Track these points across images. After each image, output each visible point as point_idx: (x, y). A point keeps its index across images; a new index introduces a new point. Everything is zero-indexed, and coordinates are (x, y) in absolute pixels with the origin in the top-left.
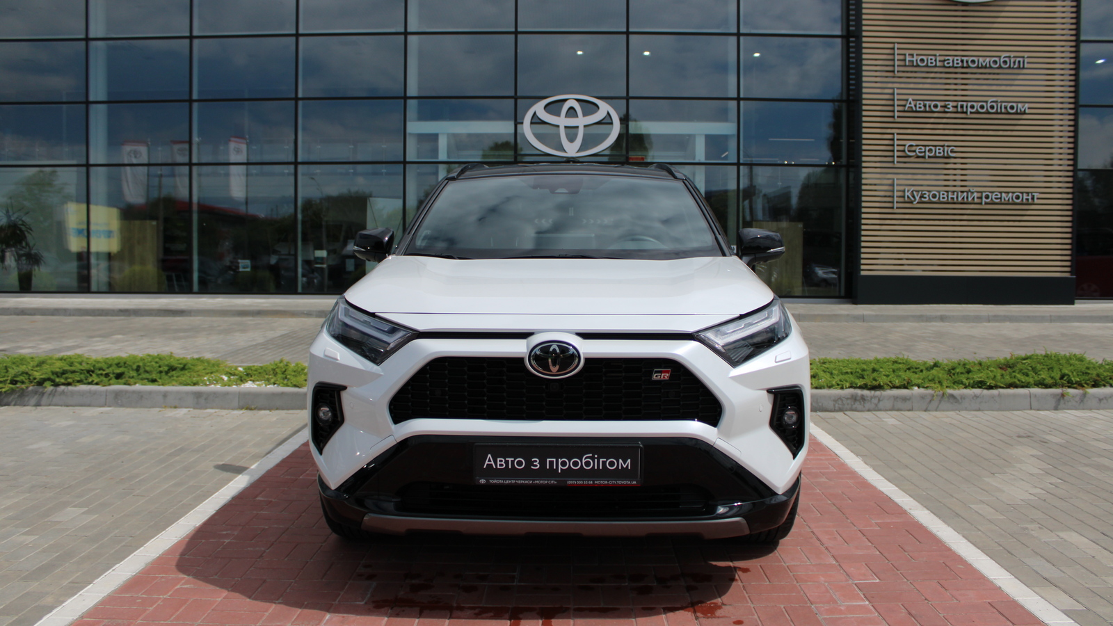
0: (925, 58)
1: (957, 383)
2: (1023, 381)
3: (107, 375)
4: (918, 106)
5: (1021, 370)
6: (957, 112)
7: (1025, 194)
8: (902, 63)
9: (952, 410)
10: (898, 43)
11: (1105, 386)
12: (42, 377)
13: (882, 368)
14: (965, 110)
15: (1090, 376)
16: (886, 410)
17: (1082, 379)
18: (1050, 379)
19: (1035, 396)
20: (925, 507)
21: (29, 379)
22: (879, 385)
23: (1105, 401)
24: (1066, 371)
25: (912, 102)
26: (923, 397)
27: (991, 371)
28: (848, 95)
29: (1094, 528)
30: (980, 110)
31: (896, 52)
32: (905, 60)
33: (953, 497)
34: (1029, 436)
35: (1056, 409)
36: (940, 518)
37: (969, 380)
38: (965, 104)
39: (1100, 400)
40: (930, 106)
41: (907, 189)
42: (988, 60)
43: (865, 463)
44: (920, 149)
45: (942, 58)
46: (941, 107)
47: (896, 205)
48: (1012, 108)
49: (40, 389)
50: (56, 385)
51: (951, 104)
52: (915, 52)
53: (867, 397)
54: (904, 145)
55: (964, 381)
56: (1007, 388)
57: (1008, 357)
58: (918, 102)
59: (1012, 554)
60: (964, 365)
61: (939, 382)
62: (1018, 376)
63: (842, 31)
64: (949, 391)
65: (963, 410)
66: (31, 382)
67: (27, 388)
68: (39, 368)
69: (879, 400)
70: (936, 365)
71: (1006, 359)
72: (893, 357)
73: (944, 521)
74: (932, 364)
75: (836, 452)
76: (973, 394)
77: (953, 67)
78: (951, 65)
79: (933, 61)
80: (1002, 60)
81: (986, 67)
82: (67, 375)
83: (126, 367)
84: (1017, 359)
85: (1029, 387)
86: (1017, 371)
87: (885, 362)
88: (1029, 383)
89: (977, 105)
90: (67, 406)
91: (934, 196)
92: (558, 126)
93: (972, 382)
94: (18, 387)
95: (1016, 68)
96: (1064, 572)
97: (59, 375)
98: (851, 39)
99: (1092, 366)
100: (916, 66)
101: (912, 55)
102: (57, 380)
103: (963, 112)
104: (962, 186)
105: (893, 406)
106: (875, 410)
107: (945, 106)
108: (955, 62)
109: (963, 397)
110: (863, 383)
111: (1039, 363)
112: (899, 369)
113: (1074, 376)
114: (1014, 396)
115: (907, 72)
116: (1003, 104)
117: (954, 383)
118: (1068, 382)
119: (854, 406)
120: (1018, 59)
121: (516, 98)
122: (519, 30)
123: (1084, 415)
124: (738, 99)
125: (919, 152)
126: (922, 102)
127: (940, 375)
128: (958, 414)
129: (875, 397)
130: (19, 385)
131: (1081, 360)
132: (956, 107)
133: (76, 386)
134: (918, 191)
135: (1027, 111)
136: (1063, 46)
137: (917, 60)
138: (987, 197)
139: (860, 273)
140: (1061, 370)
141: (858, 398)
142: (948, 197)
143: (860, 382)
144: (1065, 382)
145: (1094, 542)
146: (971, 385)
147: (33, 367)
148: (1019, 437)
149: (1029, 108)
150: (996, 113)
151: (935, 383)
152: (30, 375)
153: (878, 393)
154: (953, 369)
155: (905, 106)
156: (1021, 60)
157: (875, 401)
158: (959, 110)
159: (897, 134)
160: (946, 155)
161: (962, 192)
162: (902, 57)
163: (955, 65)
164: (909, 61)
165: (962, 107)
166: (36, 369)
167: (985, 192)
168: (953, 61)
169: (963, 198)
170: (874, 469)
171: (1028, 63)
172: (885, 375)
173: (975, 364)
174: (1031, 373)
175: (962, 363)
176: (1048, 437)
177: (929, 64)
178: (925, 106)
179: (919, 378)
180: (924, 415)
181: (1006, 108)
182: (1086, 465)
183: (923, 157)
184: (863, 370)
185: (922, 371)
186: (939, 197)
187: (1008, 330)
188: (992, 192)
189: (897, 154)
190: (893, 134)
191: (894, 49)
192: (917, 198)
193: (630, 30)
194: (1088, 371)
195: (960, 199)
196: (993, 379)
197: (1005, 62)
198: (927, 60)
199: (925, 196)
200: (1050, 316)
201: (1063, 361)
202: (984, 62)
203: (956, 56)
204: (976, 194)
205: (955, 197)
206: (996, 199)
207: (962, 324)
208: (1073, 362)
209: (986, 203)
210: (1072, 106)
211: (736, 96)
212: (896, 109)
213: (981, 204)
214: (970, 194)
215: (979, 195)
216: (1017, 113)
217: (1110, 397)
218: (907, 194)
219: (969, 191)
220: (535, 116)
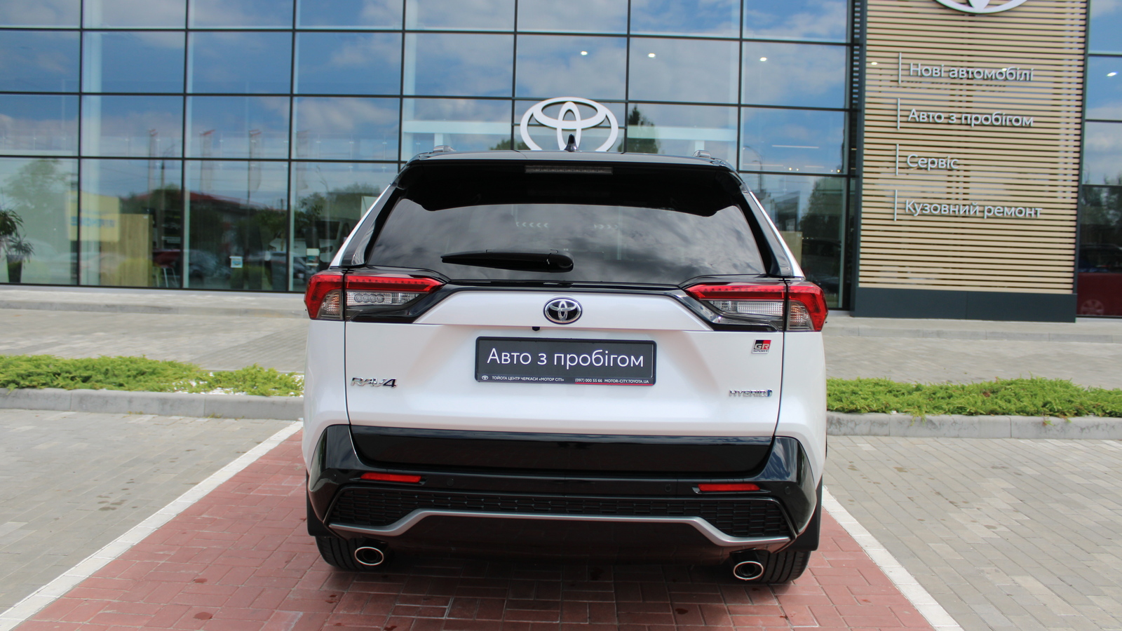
0: (930, 68)
1: (937, 408)
2: (1005, 408)
3: (73, 378)
4: (921, 117)
5: (1003, 397)
6: (961, 124)
7: (1028, 210)
8: (906, 73)
9: (930, 437)
10: (903, 52)
11: (1088, 415)
12: (8, 378)
13: (861, 390)
14: (969, 122)
15: (1073, 404)
16: (863, 435)
17: (1064, 408)
18: (1032, 406)
19: (1016, 424)
20: (882, 544)
22: (857, 408)
23: (1087, 431)
24: (1048, 398)
25: (915, 113)
26: (900, 422)
27: (973, 397)
28: (851, 104)
29: (1052, 573)
30: (985, 123)
31: (901, 61)
32: (909, 70)
33: (913, 533)
34: (1004, 467)
35: (1038, 438)
36: (895, 557)
37: (949, 406)
38: (969, 116)
39: (1082, 429)
40: (933, 117)
41: (908, 200)
42: (993, 71)
44: (922, 160)
45: (948, 69)
46: (945, 118)
47: (896, 217)
48: (1017, 121)
49: (4, 392)
50: (21, 387)
51: (955, 115)
52: (920, 62)
53: (843, 420)
54: (907, 157)
55: (945, 406)
56: (987, 414)
57: (994, 380)
58: (922, 113)
59: (962, 600)
60: (947, 389)
61: (919, 407)
62: (999, 402)
63: (847, 38)
64: (928, 416)
65: (941, 437)
68: (4, 370)
69: (856, 424)
70: (918, 389)
71: (990, 383)
72: (875, 380)
73: (899, 561)
74: (914, 387)
76: (952, 421)
77: (958, 78)
79: (938, 71)
80: (1008, 72)
81: (991, 79)
82: (32, 377)
83: (94, 370)
84: (1002, 384)
85: (1011, 415)
86: (999, 398)
87: (866, 385)
88: (1010, 410)
89: (981, 118)
91: (935, 210)
92: (556, 129)
93: (952, 408)
95: (1022, 81)
96: (1012, 622)
97: (24, 377)
98: (855, 47)
99: (1076, 393)
100: (920, 76)
101: (917, 65)
102: (22, 382)
103: (967, 125)
104: (963, 200)
105: (870, 430)
106: (852, 435)
107: (949, 118)
108: (961, 73)
109: (942, 423)
110: (840, 406)
111: (1023, 389)
112: (879, 392)
113: (1056, 405)
114: (994, 423)
115: (912, 82)
116: (1008, 117)
117: (934, 408)
118: (1051, 410)
120: (1024, 72)
121: (513, 99)
122: (519, 30)
123: (1064, 444)
124: (739, 105)
125: (921, 164)
126: (925, 114)
127: (920, 400)
128: (935, 441)
129: (852, 421)
131: (1067, 386)
132: (960, 119)
133: (40, 389)
134: (919, 203)
135: (1032, 125)
136: (1071, 60)
137: (921, 71)
138: (989, 211)
139: (858, 285)
140: (1044, 397)
141: (834, 422)
142: (949, 212)
143: (837, 405)
144: (1047, 410)
145: (1049, 588)
146: (951, 410)
148: (993, 467)
149: (1034, 122)
150: (1002, 126)
151: (914, 408)
153: (854, 417)
154: (934, 394)
155: (908, 116)
156: (1028, 72)
157: (851, 425)
158: (963, 121)
159: (900, 145)
160: (948, 167)
161: (964, 206)
162: (906, 67)
163: (960, 76)
164: (913, 71)
165: (966, 118)
167: (987, 206)
168: (958, 72)
169: (965, 213)
171: (1034, 76)
172: (863, 399)
173: (958, 389)
174: (1014, 400)
175: (944, 388)
176: (1023, 469)
177: (934, 75)
178: (928, 117)
179: (898, 402)
180: (901, 441)
181: (1011, 121)
182: (1057, 501)
183: (926, 169)
184: (843, 393)
185: (903, 394)
186: (941, 210)
187: (1005, 348)
188: (994, 206)
189: (898, 165)
190: (895, 145)
191: (898, 58)
192: (918, 211)
193: (631, 33)
194: (1072, 399)
195: (962, 212)
196: (973, 406)
197: (1011, 74)
198: (932, 71)
199: (926, 208)
200: (1049, 334)
201: (1047, 388)
202: (990, 73)
203: (962, 67)
204: (977, 208)
205: (957, 210)
206: (998, 213)
207: (959, 340)
208: (1058, 388)
209: (988, 217)
210: (1078, 121)
211: (737, 102)
212: (899, 119)
213: (983, 217)
214: (972, 207)
215: (981, 209)
216: (1022, 127)
217: (1093, 427)
218: (907, 206)
219: (972, 204)
220: (532, 118)
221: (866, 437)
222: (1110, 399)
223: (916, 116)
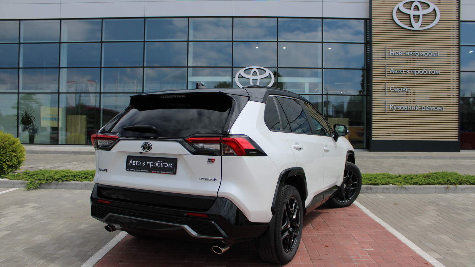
0: (398, 52)
1: (407, 183)
2: (433, 182)
3: (81, 178)
4: (395, 71)
5: (432, 178)
6: (411, 74)
7: (439, 107)
8: (388, 54)
9: (405, 193)
10: (387, 46)
11: (464, 184)
12: (58, 178)
13: (378, 177)
14: (414, 73)
15: (458, 180)
16: (380, 193)
17: (455, 182)
18: (443, 181)
19: (437, 188)
20: (392, 226)
21: (52, 178)
22: (377, 183)
23: (464, 190)
24: (449, 178)
25: (393, 70)
26: (394, 188)
27: (421, 178)
28: (367, 67)
29: (451, 234)
30: (420, 73)
31: (386, 49)
32: (390, 53)
34: (433, 203)
35: (445, 193)
37: (412, 182)
38: (414, 71)
39: (462, 190)
40: (400, 72)
41: (391, 105)
42: (423, 53)
43: (371, 212)
44: (396, 89)
45: (405, 52)
46: (404, 72)
47: (386, 111)
48: (433, 72)
49: (56, 182)
50: (63, 181)
51: (409, 71)
52: (394, 50)
53: (372, 188)
54: (390, 87)
55: (410, 182)
56: (426, 185)
57: (428, 173)
58: (395, 70)
60: (410, 176)
61: (400, 182)
62: (431, 180)
63: (364, 41)
64: (404, 186)
65: (409, 193)
66: (53, 180)
67: (52, 182)
68: (55, 174)
69: (377, 189)
70: (400, 176)
71: (427, 174)
72: (383, 173)
73: (398, 231)
74: (398, 176)
75: (360, 208)
76: (413, 187)
77: (409, 56)
78: (408, 55)
79: (401, 53)
80: (429, 53)
81: (422, 56)
82: (66, 177)
83: (88, 174)
84: (431, 174)
85: (435, 185)
86: (430, 178)
87: (380, 175)
88: (435, 183)
89: (419, 71)
90: (67, 189)
91: (402, 108)
92: (249, 79)
94: (48, 182)
95: (435, 56)
97: (63, 177)
98: (368, 44)
99: (459, 176)
100: (394, 55)
101: (393, 51)
102: (63, 179)
103: (413, 74)
104: (413, 104)
105: (383, 191)
106: (375, 193)
107: (406, 72)
108: (410, 54)
109: (409, 188)
110: (371, 183)
111: (440, 175)
112: (385, 178)
113: (452, 181)
114: (429, 188)
115: (391, 58)
116: (430, 71)
118: (450, 183)
119: (367, 192)
120: (435, 53)
121: (232, 67)
122: (234, 40)
123: (456, 195)
124: (322, 68)
125: (396, 90)
126: (397, 70)
127: (401, 180)
128: (407, 195)
129: (376, 188)
130: (49, 181)
131: (456, 174)
132: (411, 72)
133: (70, 181)
134: (395, 106)
135: (439, 74)
136: (454, 48)
137: (394, 53)
138: (424, 108)
139: (372, 139)
140: (447, 178)
141: (369, 188)
142: (407, 108)
143: (370, 182)
144: (449, 183)
147: (53, 174)
148: (429, 203)
149: (440, 72)
150: (427, 74)
151: (399, 183)
152: (52, 177)
153: (376, 186)
154: (406, 178)
155: (390, 71)
156: (437, 53)
157: (376, 189)
158: (412, 73)
159: (387, 83)
160: (407, 91)
161: (413, 106)
162: (388, 52)
163: (410, 55)
164: (391, 53)
165: (413, 72)
166: (54, 175)
167: (423, 106)
168: (409, 53)
169: (414, 109)
170: (374, 214)
171: (439, 54)
172: (379, 180)
173: (414, 176)
174: (436, 179)
175: (409, 175)
176: (440, 203)
177: (400, 55)
178: (398, 71)
179: (392, 181)
180: (394, 195)
181: (431, 72)
182: (453, 213)
183: (398, 92)
184: (371, 178)
185: (394, 178)
186: (404, 108)
187: (432, 162)
188: (426, 106)
189: (386, 91)
190: (385, 83)
191: (385, 48)
192: (395, 109)
193: (279, 40)
194: (458, 179)
195: (412, 109)
196: (421, 181)
197: (430, 54)
198: (399, 53)
199: (398, 108)
200: (450, 157)
201: (449, 175)
202: (422, 54)
203: (410, 51)
204: (419, 107)
205: (410, 108)
206: (427, 109)
207: (413, 160)
208: (452, 175)
209: (423, 111)
210: (458, 72)
211: (321, 67)
212: (386, 72)
213: (421, 111)
214: (416, 107)
215: (420, 107)
216: (435, 74)
217: (466, 188)
218: (391, 107)
219: (416, 106)
220: (240, 75)
221: (381, 194)
222: (472, 178)
223: (393, 71)
